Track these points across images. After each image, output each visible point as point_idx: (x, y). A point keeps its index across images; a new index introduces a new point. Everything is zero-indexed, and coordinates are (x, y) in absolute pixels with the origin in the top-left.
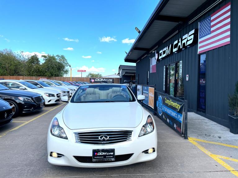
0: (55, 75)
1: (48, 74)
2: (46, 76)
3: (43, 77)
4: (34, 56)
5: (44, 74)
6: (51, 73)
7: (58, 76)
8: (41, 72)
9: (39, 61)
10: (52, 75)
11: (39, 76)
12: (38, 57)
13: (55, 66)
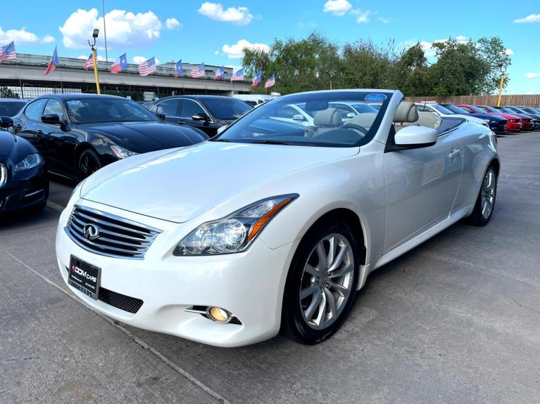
0: (458, 91)
1: (441, 89)
2: (434, 94)
3: (427, 98)
4: (414, 47)
5: (431, 89)
6: (447, 87)
7: (465, 93)
8: (426, 84)
9: (426, 59)
10: (450, 92)
11: (421, 95)
12: (423, 49)
13: (460, 69)
